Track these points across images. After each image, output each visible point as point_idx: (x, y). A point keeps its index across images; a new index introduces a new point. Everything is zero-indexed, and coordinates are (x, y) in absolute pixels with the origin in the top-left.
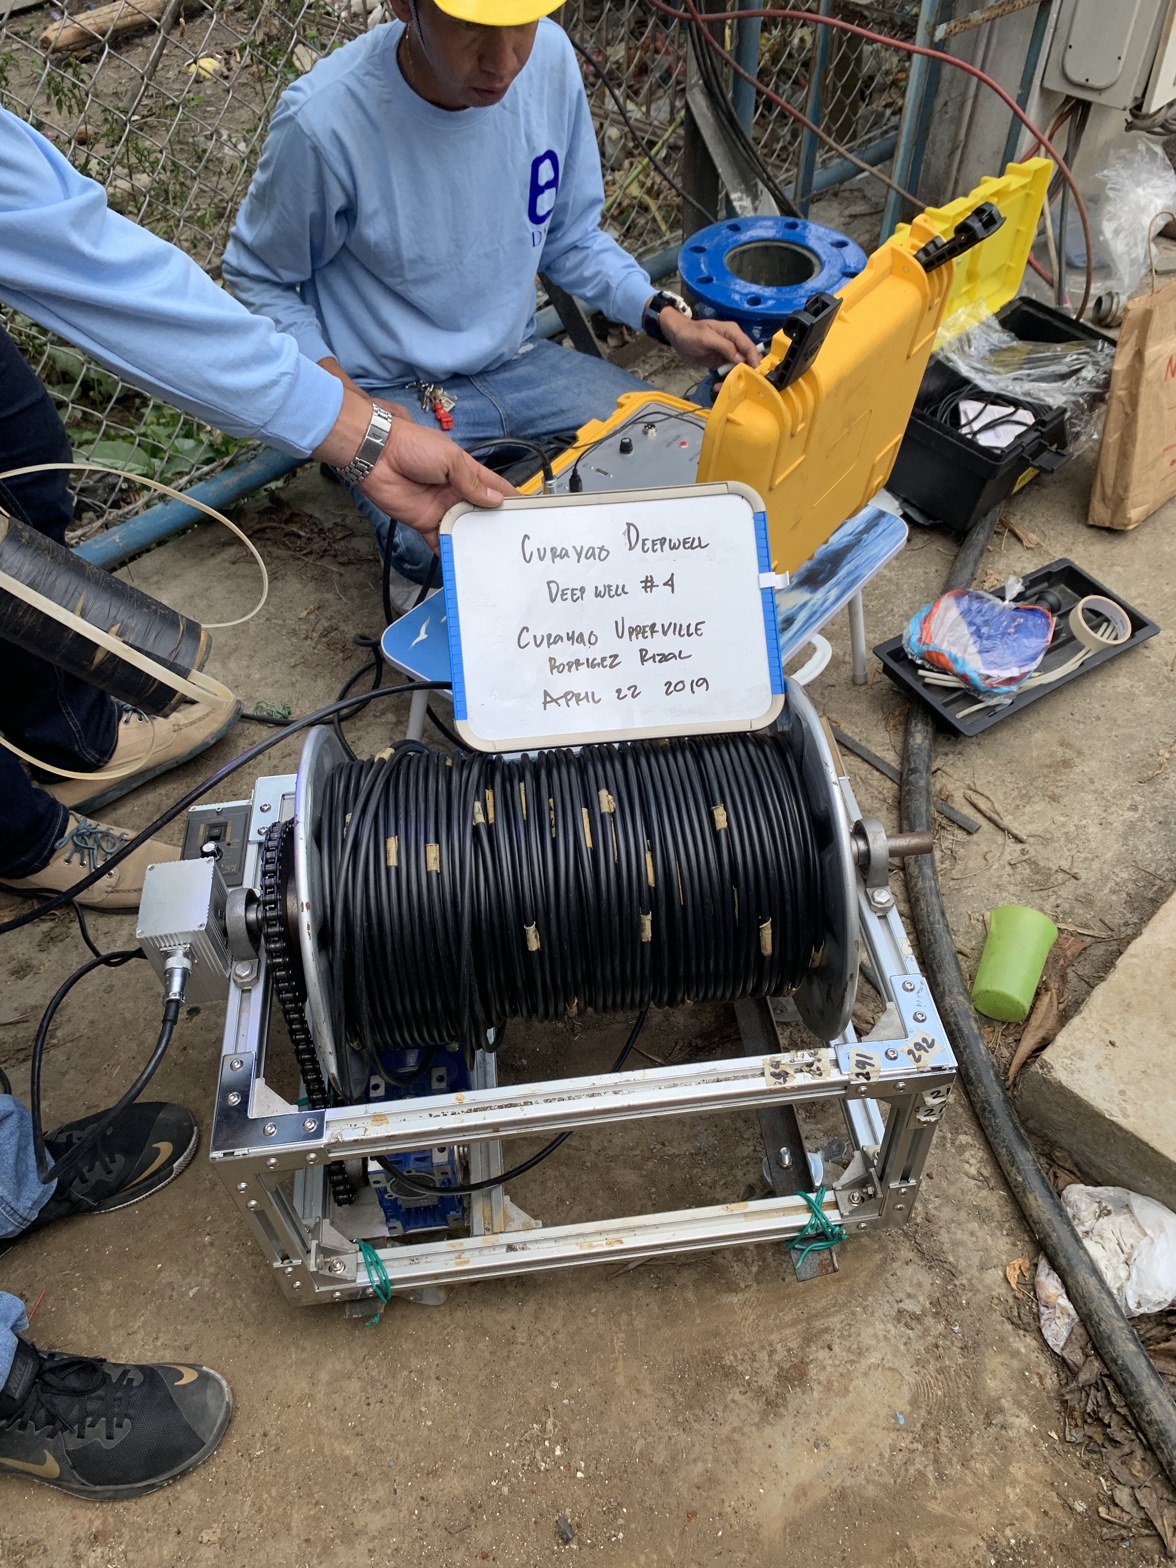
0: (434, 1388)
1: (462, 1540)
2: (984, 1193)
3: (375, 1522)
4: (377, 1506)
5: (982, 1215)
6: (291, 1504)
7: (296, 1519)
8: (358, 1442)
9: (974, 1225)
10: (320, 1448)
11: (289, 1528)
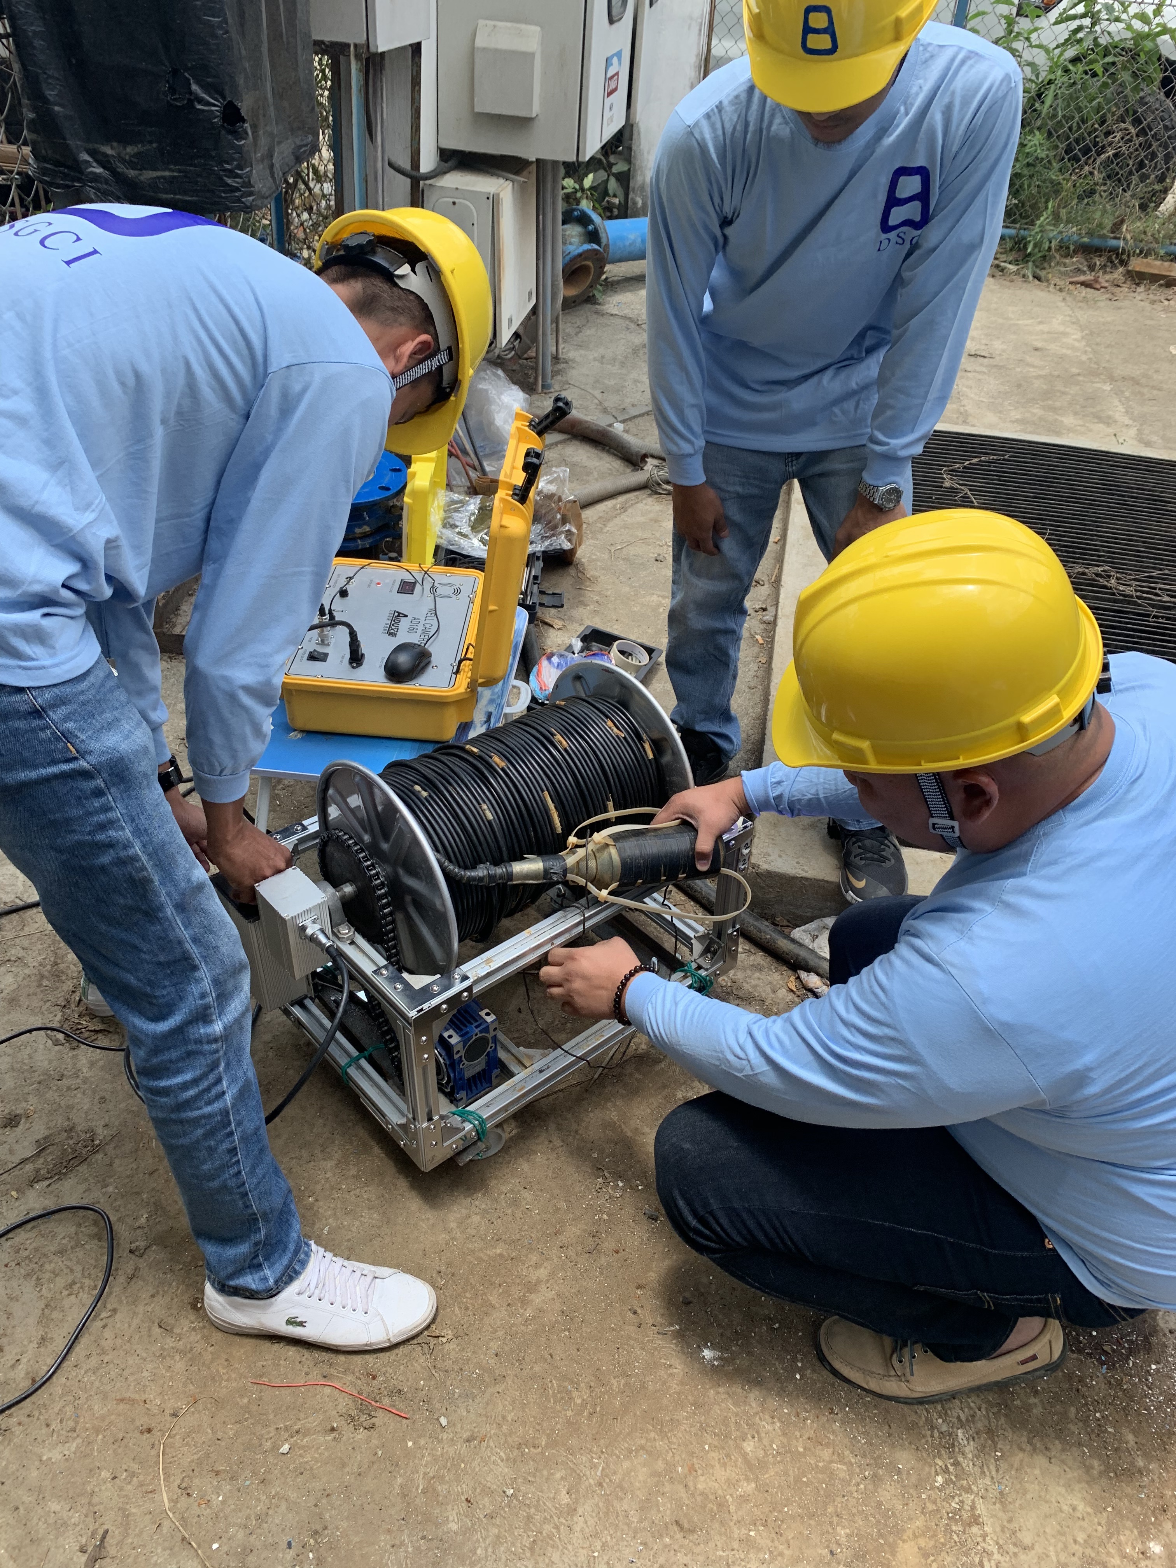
0: (526, 1194)
1: (599, 1252)
2: (752, 957)
3: (543, 1273)
4: (537, 1266)
5: (759, 968)
6: (485, 1294)
7: (493, 1299)
8: (501, 1243)
9: (757, 975)
10: (480, 1260)
11: (493, 1307)
